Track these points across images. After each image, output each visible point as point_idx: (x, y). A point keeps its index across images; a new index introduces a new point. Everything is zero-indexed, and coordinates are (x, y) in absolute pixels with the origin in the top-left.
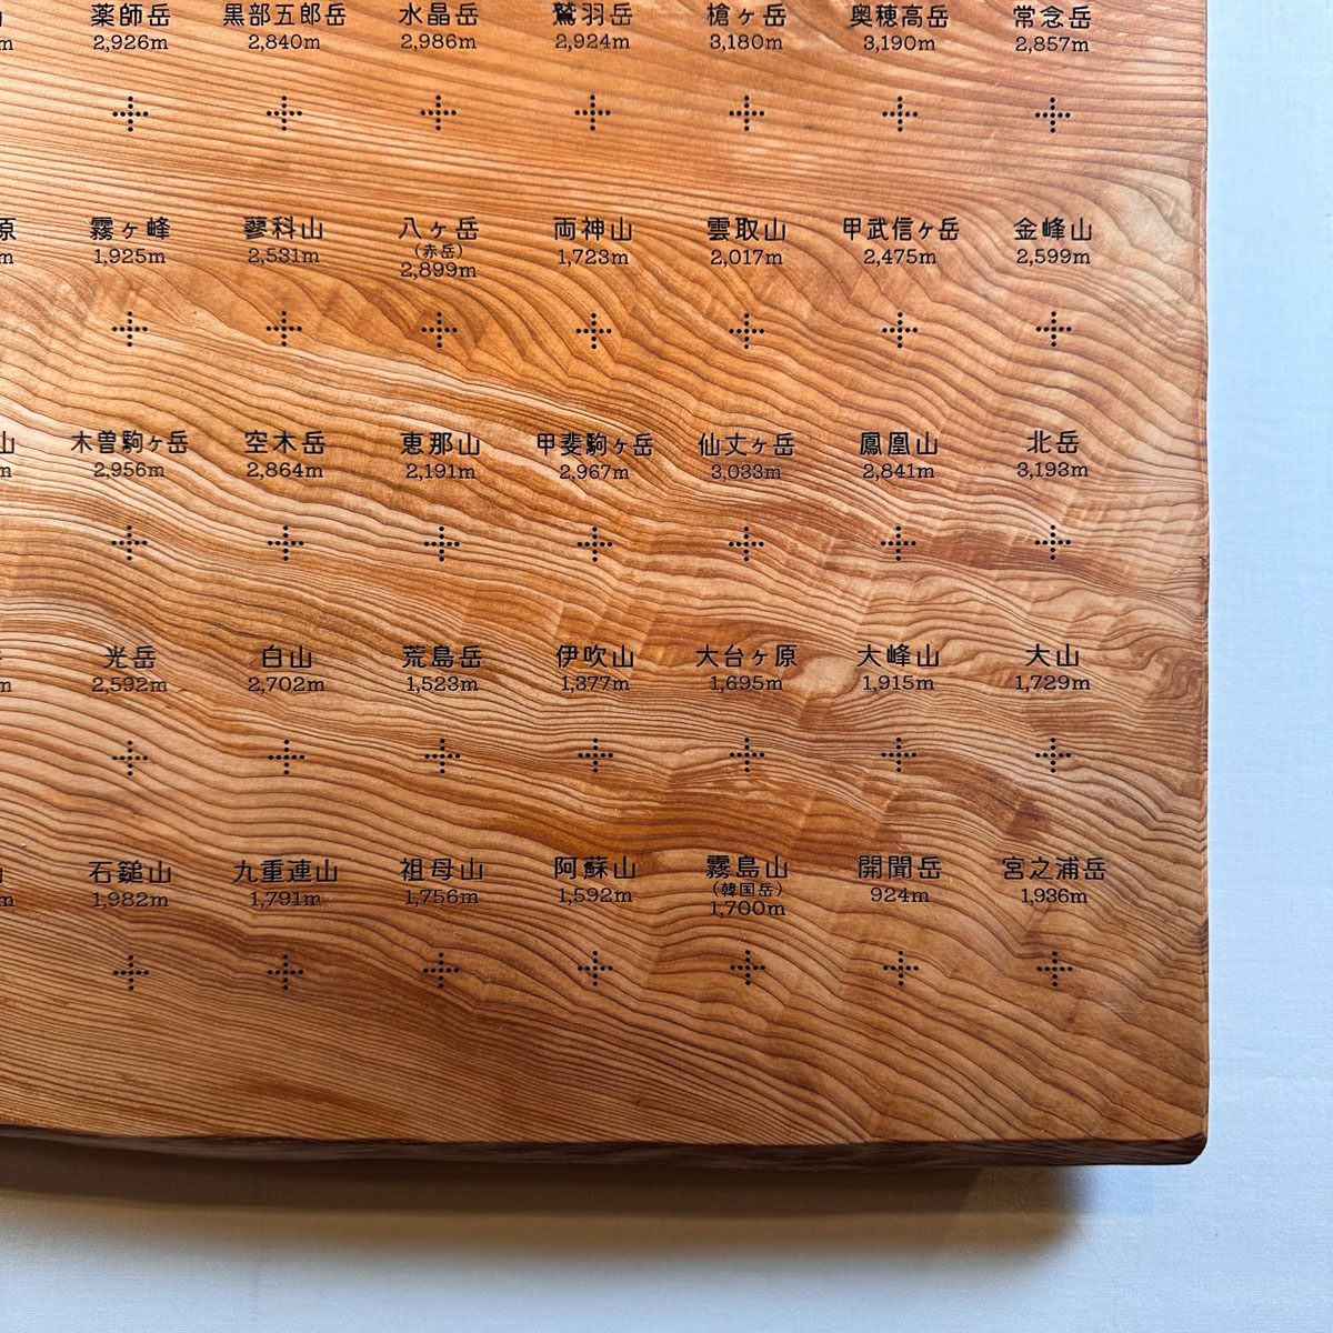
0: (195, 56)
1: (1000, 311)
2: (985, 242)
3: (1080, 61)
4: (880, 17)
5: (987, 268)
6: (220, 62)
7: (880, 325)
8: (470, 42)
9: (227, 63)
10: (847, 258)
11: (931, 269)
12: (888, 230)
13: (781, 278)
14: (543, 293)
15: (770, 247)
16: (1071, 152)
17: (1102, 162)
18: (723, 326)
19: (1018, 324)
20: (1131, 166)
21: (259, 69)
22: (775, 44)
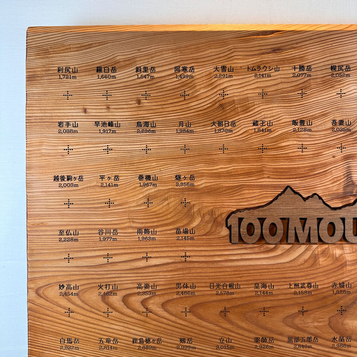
0: (281, 350)
6: (287, 352)
8: (350, 346)
9: (289, 352)
21: (297, 353)
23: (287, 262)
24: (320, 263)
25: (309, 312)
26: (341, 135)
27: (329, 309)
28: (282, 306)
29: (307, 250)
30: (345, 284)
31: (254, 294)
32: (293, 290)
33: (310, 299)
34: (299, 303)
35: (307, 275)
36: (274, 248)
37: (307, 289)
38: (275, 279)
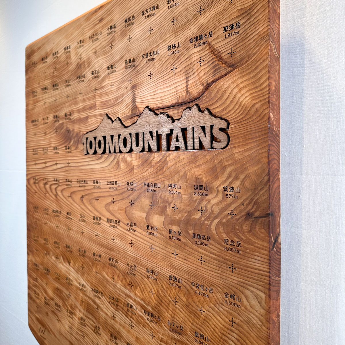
0: (104, 227)
1: (221, 314)
2: (218, 296)
3: (238, 256)
4: (198, 237)
5: (219, 302)
7: (198, 309)
8: (135, 231)
9: (107, 229)
10: (192, 291)
11: (207, 299)
12: (199, 287)
13: (181, 292)
14: (145, 282)
15: (179, 284)
16: (237, 279)
17: (244, 283)
18: (172, 299)
19: (225, 318)
20: (250, 286)
21: (111, 231)
22: (179, 239)
23: (106, 167)
24: (121, 167)
25: (116, 202)
26: (130, 70)
27: (125, 201)
28: (104, 196)
29: (115, 158)
30: (133, 183)
31: (92, 187)
32: (109, 186)
33: (117, 192)
34: (112, 195)
35: (115, 176)
36: (101, 156)
37: (115, 186)
38: (101, 178)
